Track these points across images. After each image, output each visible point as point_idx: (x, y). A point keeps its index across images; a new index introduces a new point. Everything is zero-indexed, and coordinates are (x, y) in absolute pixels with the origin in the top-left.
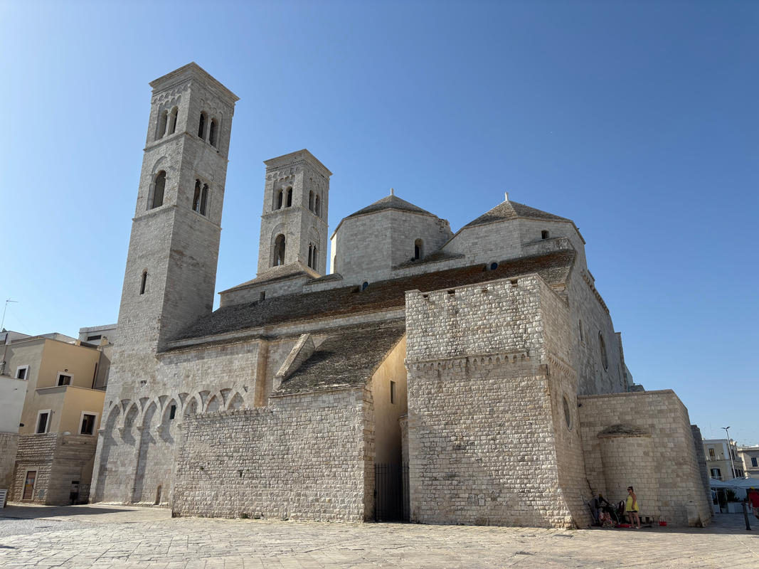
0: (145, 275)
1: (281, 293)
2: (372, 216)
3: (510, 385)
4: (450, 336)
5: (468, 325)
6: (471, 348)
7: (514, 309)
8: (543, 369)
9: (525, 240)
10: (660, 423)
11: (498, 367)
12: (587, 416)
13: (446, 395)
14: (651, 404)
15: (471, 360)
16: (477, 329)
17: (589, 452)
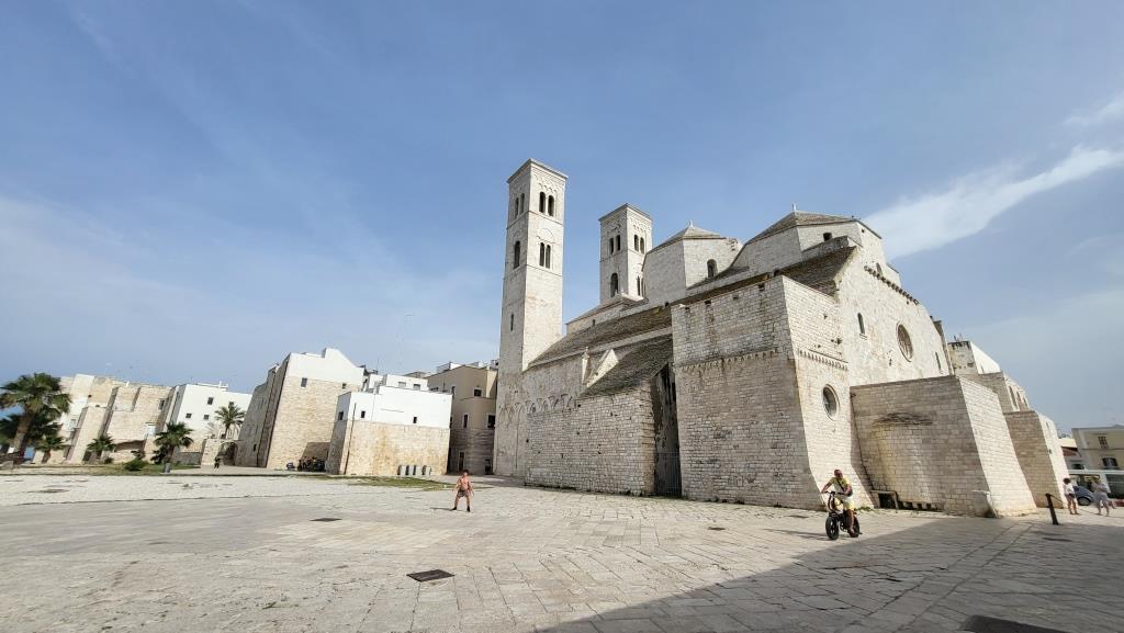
0: (512, 316)
1: (606, 319)
2: (668, 248)
3: (761, 380)
4: (708, 340)
5: (724, 330)
6: (726, 350)
7: (762, 311)
8: (791, 363)
9: (805, 245)
10: (940, 410)
11: (750, 364)
12: (860, 406)
13: (707, 391)
14: (931, 390)
15: (726, 360)
16: (731, 333)
17: (865, 440)
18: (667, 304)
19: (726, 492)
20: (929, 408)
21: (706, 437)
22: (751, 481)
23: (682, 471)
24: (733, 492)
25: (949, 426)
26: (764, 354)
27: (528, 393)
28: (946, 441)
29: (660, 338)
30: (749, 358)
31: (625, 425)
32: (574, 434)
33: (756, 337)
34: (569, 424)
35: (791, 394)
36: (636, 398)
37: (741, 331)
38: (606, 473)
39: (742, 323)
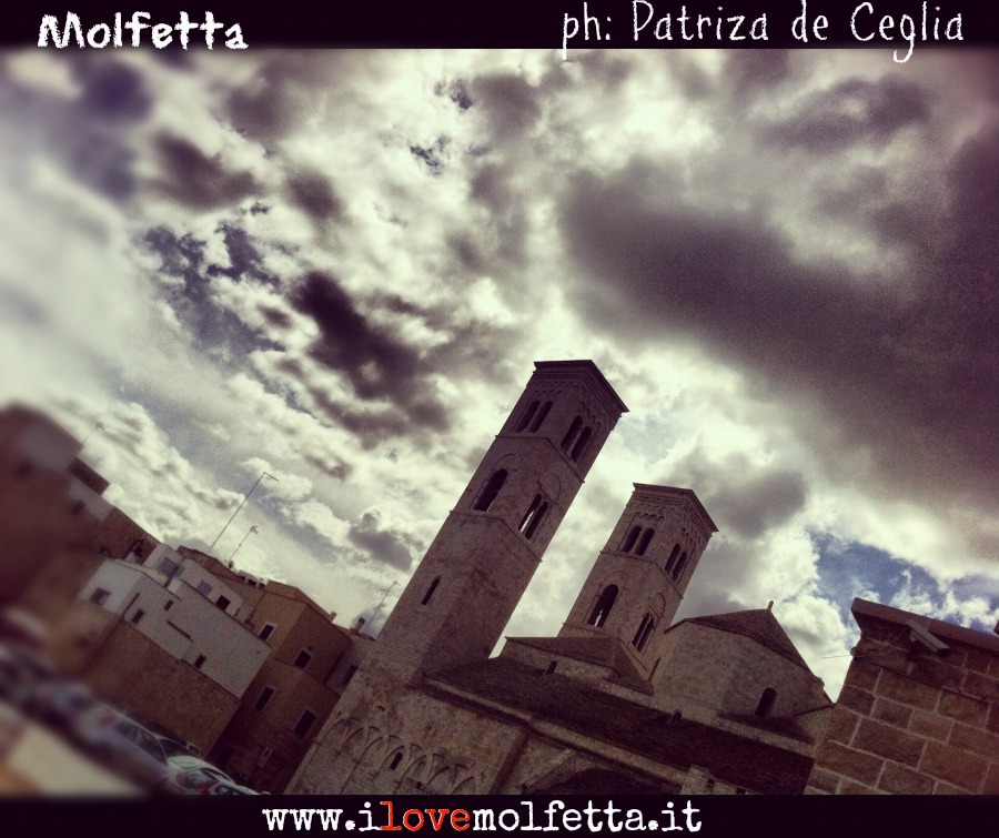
1: (574, 674)
27: (402, 724)
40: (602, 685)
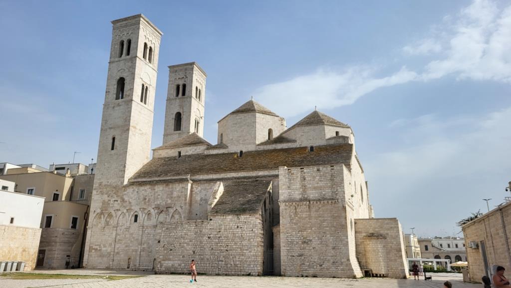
0: (114, 139)
3: (329, 215)
4: (301, 190)
5: (310, 186)
6: (311, 197)
7: (332, 180)
8: (344, 208)
9: (328, 136)
10: (391, 233)
11: (324, 206)
12: (358, 228)
13: (299, 218)
14: (387, 224)
15: (311, 202)
16: (315, 188)
17: (359, 245)
18: (241, 152)
19: (307, 272)
20: (386, 232)
21: (297, 243)
22: (321, 266)
23: (282, 261)
24: (311, 271)
25: (393, 240)
26: (332, 202)
27: (130, 203)
28: (391, 247)
29: (249, 178)
30: (324, 203)
31: (247, 234)
32: (205, 238)
33: (328, 193)
34: (201, 231)
35: (343, 223)
36: (257, 218)
37: (320, 188)
38: (232, 263)
39: (321, 184)
40: (205, 153)
